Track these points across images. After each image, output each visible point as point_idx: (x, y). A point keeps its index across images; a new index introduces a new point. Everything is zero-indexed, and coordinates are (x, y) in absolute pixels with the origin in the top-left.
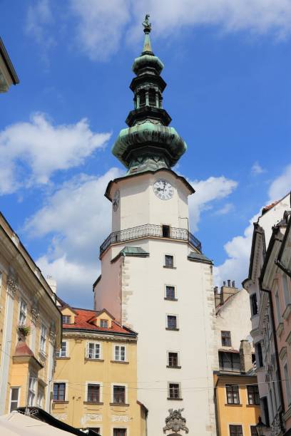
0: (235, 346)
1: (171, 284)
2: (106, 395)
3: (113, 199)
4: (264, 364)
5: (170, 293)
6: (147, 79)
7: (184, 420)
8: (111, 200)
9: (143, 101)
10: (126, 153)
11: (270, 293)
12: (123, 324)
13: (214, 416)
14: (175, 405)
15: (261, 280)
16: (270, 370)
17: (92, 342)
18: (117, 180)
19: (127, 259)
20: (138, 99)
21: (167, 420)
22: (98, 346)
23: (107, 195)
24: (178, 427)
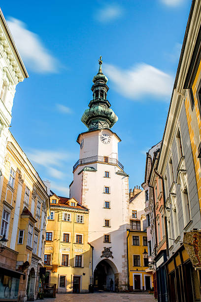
0: (139, 218)
1: (107, 186)
2: (73, 239)
3: (80, 143)
4: (150, 225)
5: (107, 190)
6: (99, 85)
7: (111, 253)
8: (79, 144)
9: (97, 96)
10: (88, 121)
11: (153, 188)
12: (83, 205)
13: (126, 251)
14: (107, 245)
15: (149, 181)
16: (152, 227)
17: (66, 212)
18: (82, 134)
19: (86, 172)
20: (95, 94)
21: (103, 252)
22: (69, 215)
23: (78, 141)
24: (108, 255)
